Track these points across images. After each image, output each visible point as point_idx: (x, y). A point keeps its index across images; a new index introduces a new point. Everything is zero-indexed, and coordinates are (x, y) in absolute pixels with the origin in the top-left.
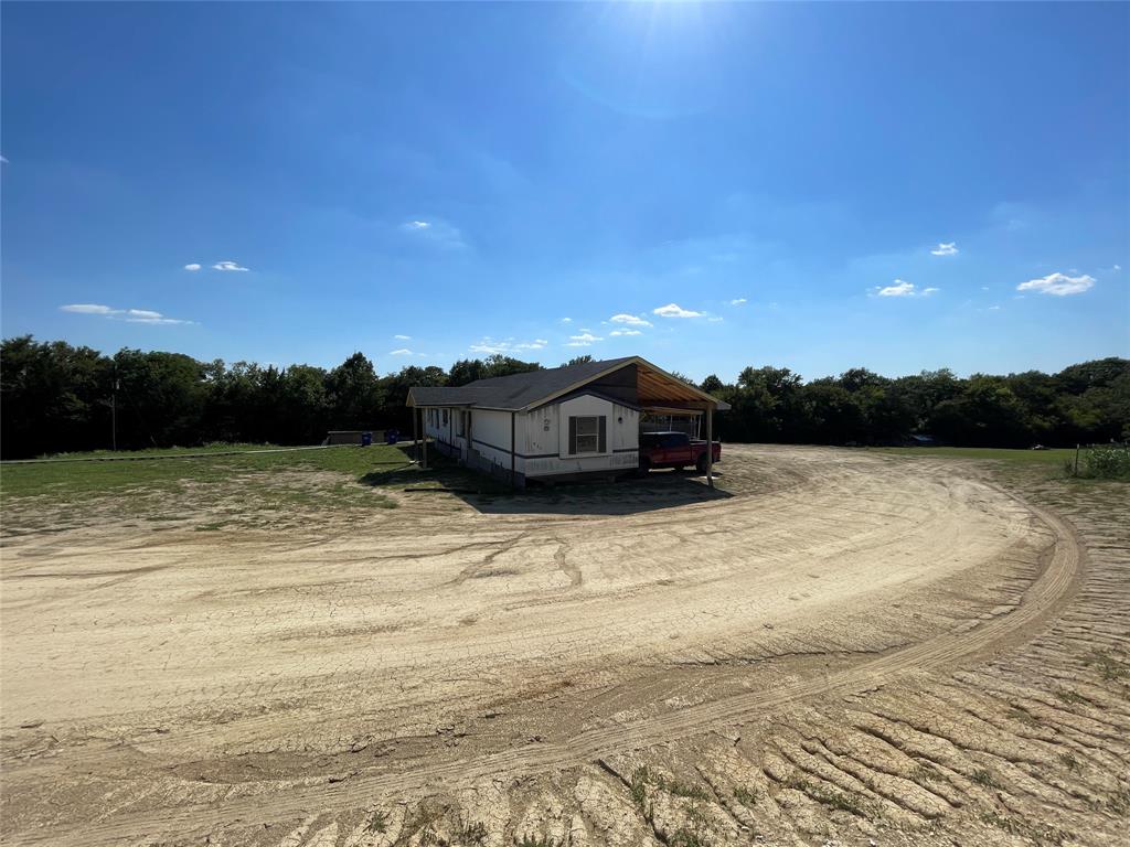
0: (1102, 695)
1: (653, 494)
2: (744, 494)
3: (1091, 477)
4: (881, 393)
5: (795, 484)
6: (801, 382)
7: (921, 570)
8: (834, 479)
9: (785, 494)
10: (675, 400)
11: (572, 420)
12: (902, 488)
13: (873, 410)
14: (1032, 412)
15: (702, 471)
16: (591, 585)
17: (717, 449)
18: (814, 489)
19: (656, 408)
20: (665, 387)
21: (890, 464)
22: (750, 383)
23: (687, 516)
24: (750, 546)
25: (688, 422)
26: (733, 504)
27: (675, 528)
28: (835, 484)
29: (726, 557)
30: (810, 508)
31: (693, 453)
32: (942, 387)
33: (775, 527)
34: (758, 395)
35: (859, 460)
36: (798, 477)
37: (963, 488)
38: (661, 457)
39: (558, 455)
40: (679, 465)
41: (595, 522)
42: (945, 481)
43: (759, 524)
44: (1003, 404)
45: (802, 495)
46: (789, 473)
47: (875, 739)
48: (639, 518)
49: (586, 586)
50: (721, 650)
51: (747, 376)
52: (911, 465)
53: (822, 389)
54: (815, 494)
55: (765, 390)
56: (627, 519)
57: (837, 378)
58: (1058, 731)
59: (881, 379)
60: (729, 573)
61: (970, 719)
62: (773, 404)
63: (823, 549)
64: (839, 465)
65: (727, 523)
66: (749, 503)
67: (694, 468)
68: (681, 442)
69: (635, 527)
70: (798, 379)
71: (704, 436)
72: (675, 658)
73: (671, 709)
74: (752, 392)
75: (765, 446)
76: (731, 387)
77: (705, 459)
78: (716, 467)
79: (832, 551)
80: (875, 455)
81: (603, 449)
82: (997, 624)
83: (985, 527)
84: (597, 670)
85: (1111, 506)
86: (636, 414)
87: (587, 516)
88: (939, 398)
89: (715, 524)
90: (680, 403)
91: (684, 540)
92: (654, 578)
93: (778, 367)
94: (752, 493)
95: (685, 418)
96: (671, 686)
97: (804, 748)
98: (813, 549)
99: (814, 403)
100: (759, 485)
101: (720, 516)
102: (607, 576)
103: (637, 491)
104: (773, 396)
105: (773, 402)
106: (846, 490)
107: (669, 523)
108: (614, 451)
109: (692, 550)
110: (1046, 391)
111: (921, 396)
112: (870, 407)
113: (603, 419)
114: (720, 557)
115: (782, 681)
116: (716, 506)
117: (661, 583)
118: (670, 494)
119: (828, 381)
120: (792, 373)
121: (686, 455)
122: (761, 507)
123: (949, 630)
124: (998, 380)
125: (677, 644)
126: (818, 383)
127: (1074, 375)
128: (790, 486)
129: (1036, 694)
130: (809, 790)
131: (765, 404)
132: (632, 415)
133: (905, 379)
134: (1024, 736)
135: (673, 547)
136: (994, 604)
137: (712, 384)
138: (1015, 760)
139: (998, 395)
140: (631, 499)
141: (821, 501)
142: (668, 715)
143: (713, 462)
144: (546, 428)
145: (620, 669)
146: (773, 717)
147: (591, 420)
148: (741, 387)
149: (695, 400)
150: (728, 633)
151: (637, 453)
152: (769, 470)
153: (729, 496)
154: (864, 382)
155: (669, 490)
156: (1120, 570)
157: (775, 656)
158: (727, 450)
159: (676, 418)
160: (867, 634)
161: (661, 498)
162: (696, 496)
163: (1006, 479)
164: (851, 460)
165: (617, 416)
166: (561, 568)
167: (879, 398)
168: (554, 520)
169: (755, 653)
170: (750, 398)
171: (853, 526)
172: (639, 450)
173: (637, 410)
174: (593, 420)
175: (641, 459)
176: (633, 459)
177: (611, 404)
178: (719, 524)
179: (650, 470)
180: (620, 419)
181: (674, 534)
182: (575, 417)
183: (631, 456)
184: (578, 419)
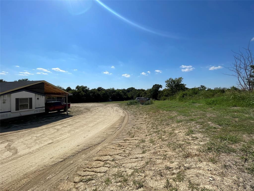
0: (128, 138)
1: (50, 119)
2: (76, 115)
3: (130, 105)
4: (104, 92)
5: (87, 111)
6: (89, 89)
7: (108, 125)
8: (95, 109)
9: (85, 114)
10: (57, 93)
11: (17, 100)
12: (107, 110)
13: (103, 95)
14: (124, 95)
15: (65, 111)
16: (21, 153)
17: (70, 105)
18: (91, 112)
19: (52, 95)
20: (54, 89)
21: (105, 105)
22: (78, 89)
23: (60, 123)
24: (76, 127)
25: (62, 98)
26: (73, 118)
27: (56, 127)
28: (95, 110)
29: (69, 132)
30: (90, 116)
31: (63, 107)
32: (113, 91)
33: (82, 122)
34: (80, 92)
35: (100, 105)
36: (88, 109)
37: (115, 108)
38: (53, 108)
39: (10, 111)
40: (59, 110)
41: (26, 131)
42: (113, 107)
43: (78, 122)
44: (121, 94)
45: (89, 113)
46: (86, 109)
47: (98, 161)
48: (44, 127)
49: (19, 154)
50: (66, 156)
51: (78, 87)
52: (108, 105)
53: (93, 91)
54: (91, 113)
55: (82, 91)
56: (40, 128)
57: (96, 89)
58: (124, 146)
59: (104, 89)
60: (70, 135)
61: (113, 150)
62: (84, 94)
63: (91, 125)
64: (96, 106)
65: (71, 123)
66: (76, 117)
67: (63, 110)
68: (59, 104)
69: (42, 129)
70: (89, 88)
71: (66, 102)
72: (51, 164)
73: (49, 179)
74: (79, 91)
75: (81, 104)
76: (74, 90)
77: (66, 108)
78: (69, 110)
79: (93, 125)
80: (103, 104)
81: (31, 107)
82: (118, 131)
83: (118, 115)
84: (21, 180)
85: (131, 109)
86: (44, 97)
87: (23, 130)
88: (113, 93)
89: (68, 124)
90: (59, 94)
91: (58, 130)
92: (47, 143)
93: (85, 86)
94: (77, 115)
96: (49, 173)
97: (84, 171)
98: (90, 125)
99: (92, 94)
100: (79, 112)
101: (69, 121)
102: (29, 148)
103: (45, 119)
104: (83, 92)
105: (84, 93)
106: (97, 111)
107: (54, 126)
108: (36, 108)
109: (60, 132)
110: (126, 92)
111: (110, 92)
112: (102, 94)
113: (31, 99)
114: (68, 132)
115: (81, 157)
116: (68, 119)
117: (50, 144)
118: (56, 118)
119: (95, 89)
120: (87, 87)
121: (61, 107)
122: (80, 118)
123: (111, 135)
124: (120, 90)
125: (52, 159)
126: (93, 89)
127: (128, 89)
128: (86, 112)
129: (121, 141)
130: (83, 181)
131: (82, 94)
132: (43, 97)
133: (108, 89)
134: (120, 149)
135: (54, 132)
136: (118, 128)
137: (69, 89)
138: (118, 154)
139: (120, 93)
140: (42, 122)
141: (92, 114)
142: (47, 182)
143: (68, 108)
144: (4, 103)
145: (31, 176)
146: (78, 167)
147: (26, 99)
148: (76, 90)
149: (63, 93)
150: (68, 151)
151: (44, 108)
152: (82, 109)
153: (72, 116)
154: (101, 90)
155: (55, 117)
156: (132, 118)
157: (79, 152)
158: (72, 105)
159: (58, 98)
160: (98, 140)
161: (53, 120)
162: (63, 118)
163: (120, 106)
164: (99, 105)
165: (37, 97)
166: (8, 150)
167: (104, 93)
168: (7, 134)
169: (75, 153)
170: (79, 93)
171: (98, 118)
172: (45, 107)
173: (44, 96)
174: (27, 99)
175: (46, 110)
176: (43, 110)
177: (34, 94)
178: (69, 124)
179: (49, 112)
180: (38, 99)
181: (55, 129)
182: (19, 98)
183: (42, 109)
184: (20, 99)
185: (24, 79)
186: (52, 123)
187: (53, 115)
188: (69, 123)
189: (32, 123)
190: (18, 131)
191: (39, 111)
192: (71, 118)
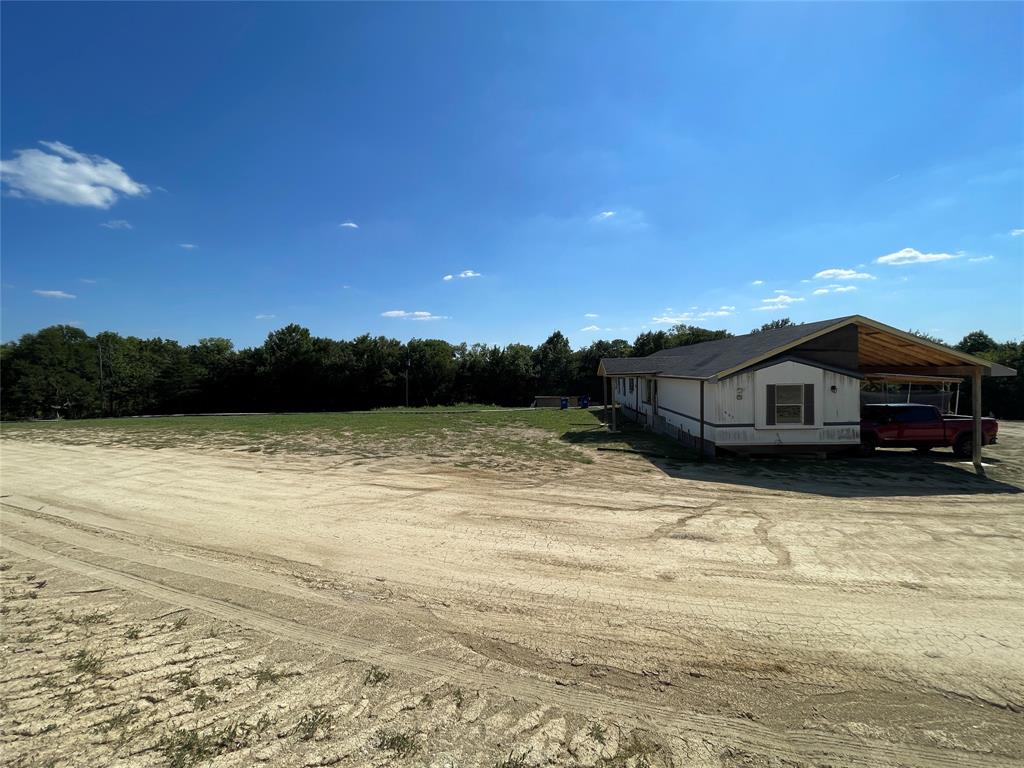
1: (884, 477)
10: (917, 365)
11: (771, 389)
15: (963, 455)
17: (994, 427)
19: (883, 375)
20: (899, 349)
23: (942, 509)
27: (923, 522)
31: (947, 432)
38: (895, 433)
39: (753, 425)
40: (924, 447)
48: (864, 504)
49: (797, 570)
65: (1013, 526)
67: (950, 450)
68: (927, 416)
69: (859, 512)
71: (966, 410)
72: (936, 682)
73: (935, 743)
77: (970, 439)
78: (987, 451)
81: (810, 420)
84: (819, 665)
86: (856, 383)
89: (992, 526)
91: (938, 539)
92: (894, 578)
95: (931, 388)
96: (931, 715)
101: (1000, 515)
102: (824, 563)
103: (859, 471)
107: (912, 514)
108: (825, 424)
109: (954, 554)
113: (810, 388)
114: (1007, 570)
116: (992, 502)
117: (906, 585)
118: (912, 479)
121: (938, 432)
125: (939, 666)
132: (851, 383)
135: (921, 544)
137: (977, 343)
140: (852, 480)
142: (929, 749)
143: (983, 444)
144: (739, 397)
145: (852, 673)
149: (951, 365)
151: (858, 427)
153: (1014, 490)
155: (909, 475)
158: (1005, 429)
162: (951, 485)
165: (829, 384)
166: (763, 544)
172: (861, 423)
173: (857, 378)
174: (797, 388)
175: (863, 435)
176: (851, 433)
177: (821, 371)
178: (998, 526)
179: (877, 449)
180: (833, 388)
181: (921, 529)
182: (774, 386)
183: (848, 430)
184: (778, 387)
185: (778, 323)
186: (897, 498)
187: (894, 463)
188: (1000, 524)
189: (814, 475)
190: (778, 492)
191: (836, 437)
192: (1014, 502)
